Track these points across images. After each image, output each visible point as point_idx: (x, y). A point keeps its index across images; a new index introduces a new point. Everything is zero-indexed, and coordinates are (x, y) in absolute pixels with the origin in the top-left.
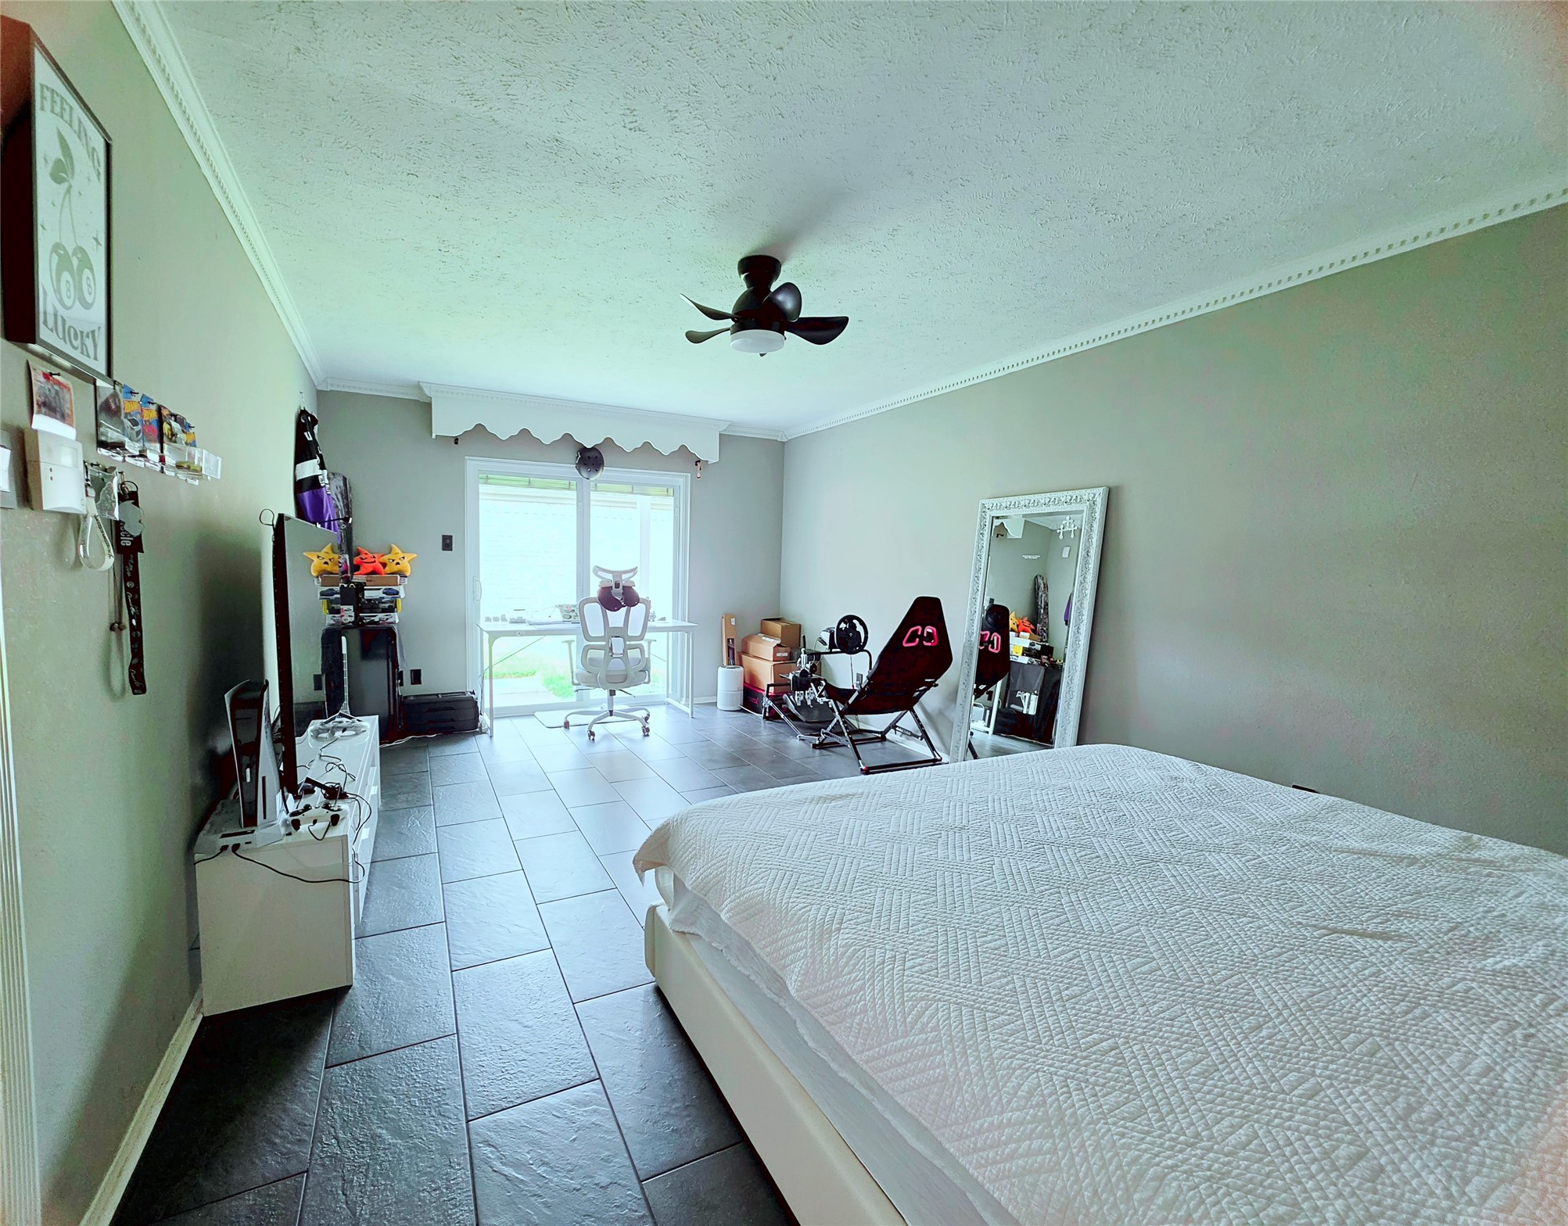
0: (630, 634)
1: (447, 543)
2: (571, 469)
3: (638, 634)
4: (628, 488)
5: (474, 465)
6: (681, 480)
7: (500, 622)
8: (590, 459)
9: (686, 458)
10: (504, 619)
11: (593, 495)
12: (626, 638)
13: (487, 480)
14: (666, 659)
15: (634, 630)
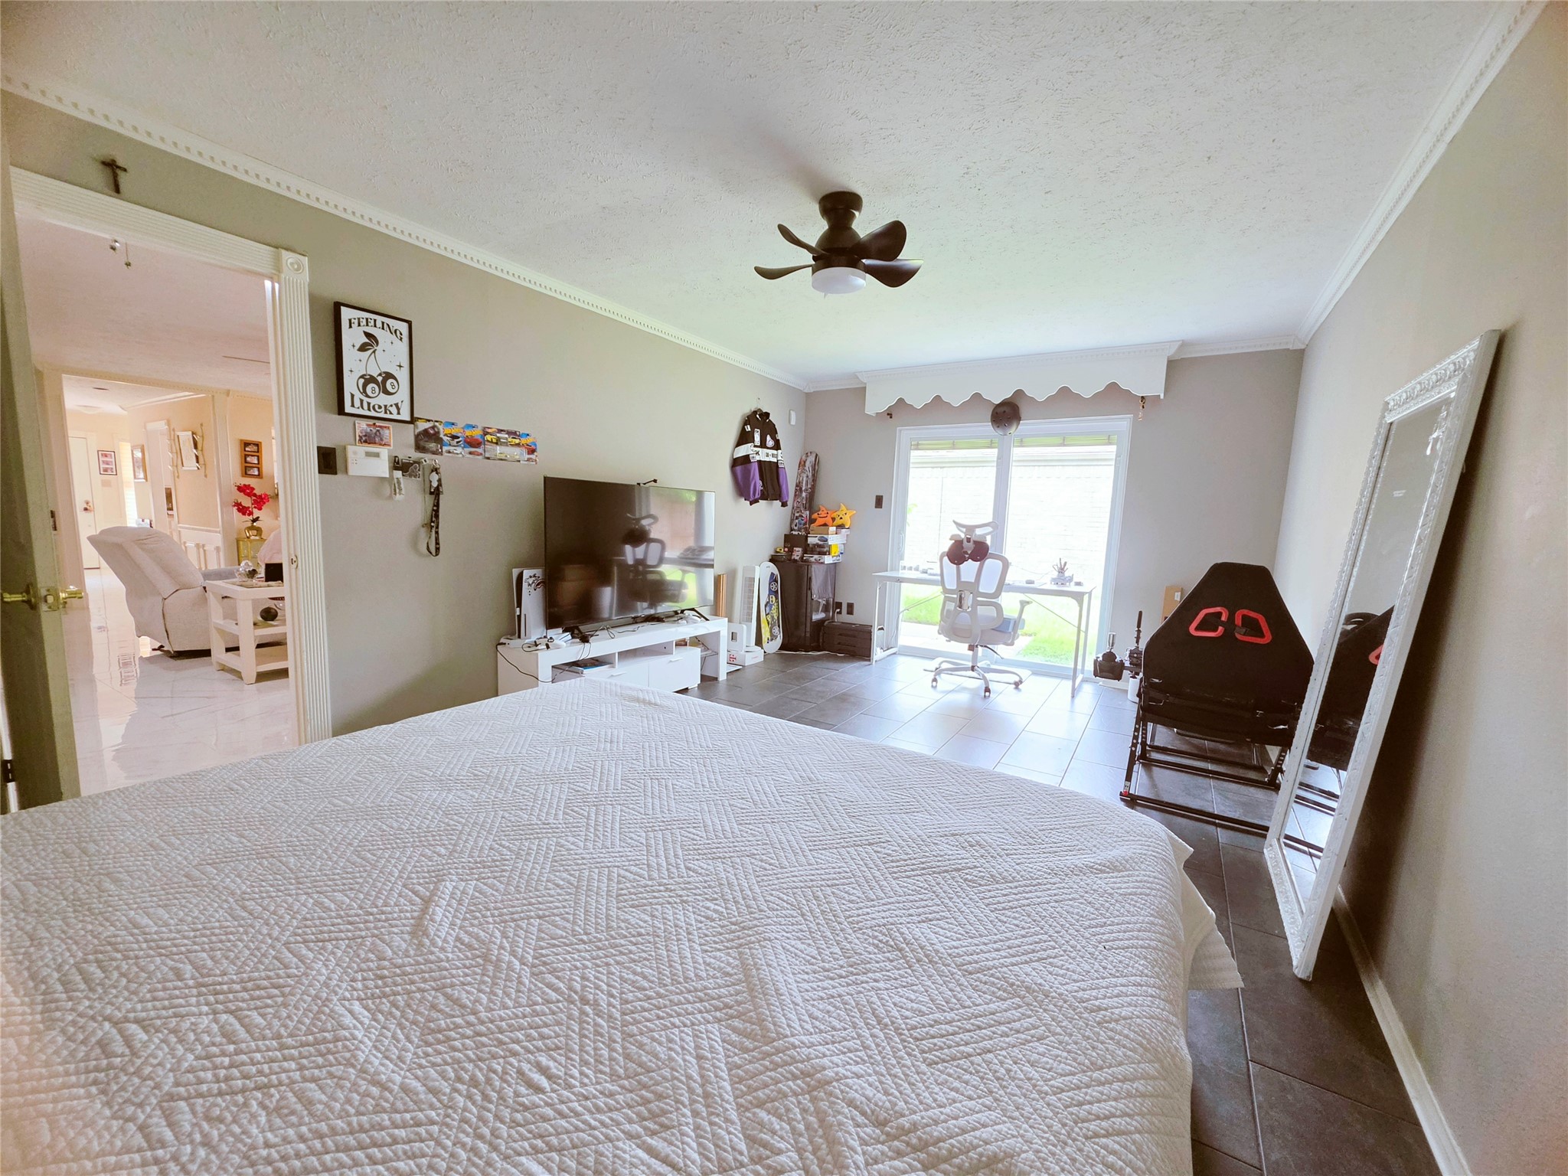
0: (981, 590)
1: (879, 502)
2: (988, 427)
3: (992, 591)
4: (1059, 440)
5: (905, 434)
6: (1123, 424)
7: (913, 572)
8: (1006, 414)
9: (1113, 396)
10: (917, 569)
11: (1017, 452)
12: (976, 593)
13: (917, 447)
14: (1076, 624)
15: (987, 586)
